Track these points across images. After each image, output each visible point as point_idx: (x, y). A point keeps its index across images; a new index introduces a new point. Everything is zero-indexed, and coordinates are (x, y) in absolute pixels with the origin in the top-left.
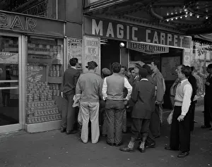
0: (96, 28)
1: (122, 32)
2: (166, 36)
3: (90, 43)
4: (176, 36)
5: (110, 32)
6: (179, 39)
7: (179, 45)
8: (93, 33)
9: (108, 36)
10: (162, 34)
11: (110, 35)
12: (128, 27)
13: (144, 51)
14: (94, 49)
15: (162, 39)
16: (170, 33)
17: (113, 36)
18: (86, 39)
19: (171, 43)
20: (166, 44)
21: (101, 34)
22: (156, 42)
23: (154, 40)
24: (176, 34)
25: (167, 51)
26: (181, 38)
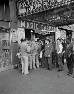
0: (22, 24)
1: (32, 26)
3: (20, 31)
4: (52, 27)
5: (28, 26)
6: (53, 28)
7: (53, 31)
8: (22, 26)
9: (27, 27)
10: (47, 26)
11: (28, 27)
12: (35, 24)
13: (41, 33)
14: (22, 34)
15: (48, 28)
16: (50, 26)
17: (29, 28)
18: (19, 29)
19: (51, 30)
20: (49, 30)
21: (25, 27)
23: (45, 29)
24: (52, 26)
25: (49, 33)
26: (54, 28)
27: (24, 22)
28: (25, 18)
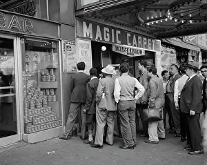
0: (87, 31)
1: (108, 35)
2: (142, 39)
3: (82, 45)
4: (149, 40)
5: (98, 35)
6: (151, 42)
7: (152, 48)
8: (85, 36)
9: (97, 38)
10: (140, 38)
11: (99, 38)
12: (113, 30)
13: (125, 54)
14: (86, 52)
15: (140, 42)
16: (145, 36)
17: (101, 39)
18: (79, 41)
19: (146, 46)
20: (143, 47)
21: (91, 37)
22: (135, 46)
23: (134, 43)
24: (150, 38)
25: (143, 54)
26: (153, 41)
27: (90, 25)
28: (92, 16)
